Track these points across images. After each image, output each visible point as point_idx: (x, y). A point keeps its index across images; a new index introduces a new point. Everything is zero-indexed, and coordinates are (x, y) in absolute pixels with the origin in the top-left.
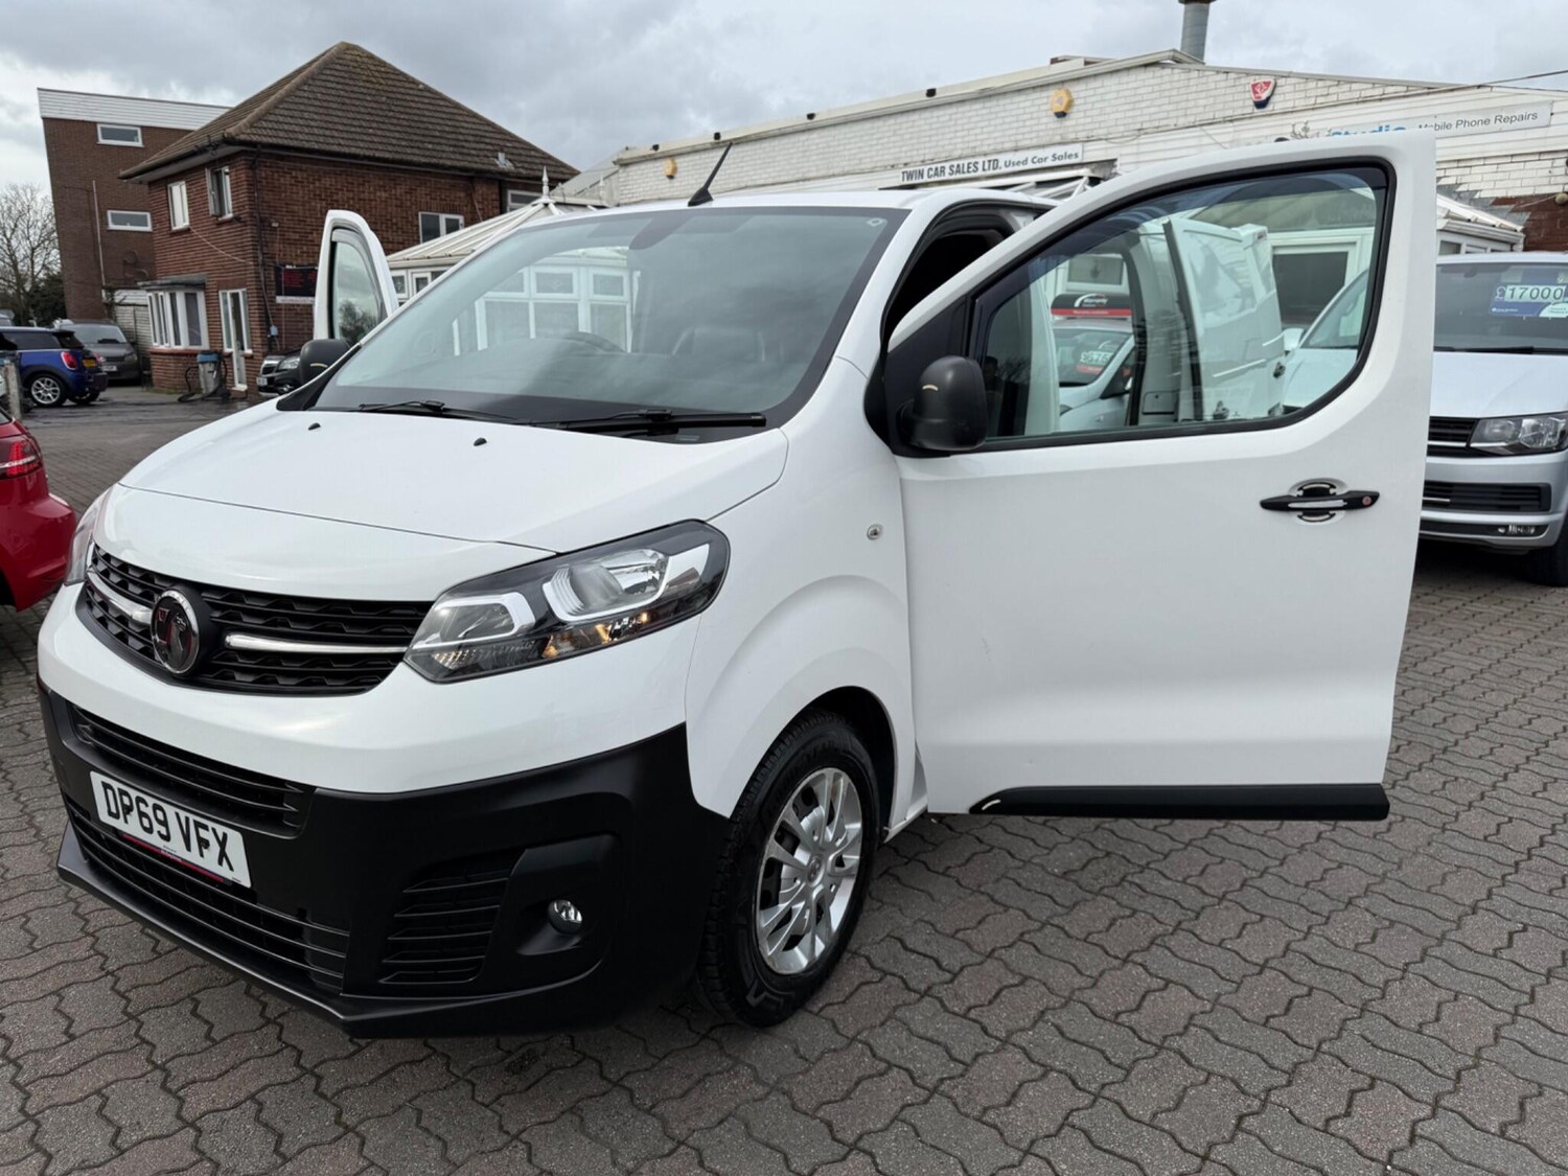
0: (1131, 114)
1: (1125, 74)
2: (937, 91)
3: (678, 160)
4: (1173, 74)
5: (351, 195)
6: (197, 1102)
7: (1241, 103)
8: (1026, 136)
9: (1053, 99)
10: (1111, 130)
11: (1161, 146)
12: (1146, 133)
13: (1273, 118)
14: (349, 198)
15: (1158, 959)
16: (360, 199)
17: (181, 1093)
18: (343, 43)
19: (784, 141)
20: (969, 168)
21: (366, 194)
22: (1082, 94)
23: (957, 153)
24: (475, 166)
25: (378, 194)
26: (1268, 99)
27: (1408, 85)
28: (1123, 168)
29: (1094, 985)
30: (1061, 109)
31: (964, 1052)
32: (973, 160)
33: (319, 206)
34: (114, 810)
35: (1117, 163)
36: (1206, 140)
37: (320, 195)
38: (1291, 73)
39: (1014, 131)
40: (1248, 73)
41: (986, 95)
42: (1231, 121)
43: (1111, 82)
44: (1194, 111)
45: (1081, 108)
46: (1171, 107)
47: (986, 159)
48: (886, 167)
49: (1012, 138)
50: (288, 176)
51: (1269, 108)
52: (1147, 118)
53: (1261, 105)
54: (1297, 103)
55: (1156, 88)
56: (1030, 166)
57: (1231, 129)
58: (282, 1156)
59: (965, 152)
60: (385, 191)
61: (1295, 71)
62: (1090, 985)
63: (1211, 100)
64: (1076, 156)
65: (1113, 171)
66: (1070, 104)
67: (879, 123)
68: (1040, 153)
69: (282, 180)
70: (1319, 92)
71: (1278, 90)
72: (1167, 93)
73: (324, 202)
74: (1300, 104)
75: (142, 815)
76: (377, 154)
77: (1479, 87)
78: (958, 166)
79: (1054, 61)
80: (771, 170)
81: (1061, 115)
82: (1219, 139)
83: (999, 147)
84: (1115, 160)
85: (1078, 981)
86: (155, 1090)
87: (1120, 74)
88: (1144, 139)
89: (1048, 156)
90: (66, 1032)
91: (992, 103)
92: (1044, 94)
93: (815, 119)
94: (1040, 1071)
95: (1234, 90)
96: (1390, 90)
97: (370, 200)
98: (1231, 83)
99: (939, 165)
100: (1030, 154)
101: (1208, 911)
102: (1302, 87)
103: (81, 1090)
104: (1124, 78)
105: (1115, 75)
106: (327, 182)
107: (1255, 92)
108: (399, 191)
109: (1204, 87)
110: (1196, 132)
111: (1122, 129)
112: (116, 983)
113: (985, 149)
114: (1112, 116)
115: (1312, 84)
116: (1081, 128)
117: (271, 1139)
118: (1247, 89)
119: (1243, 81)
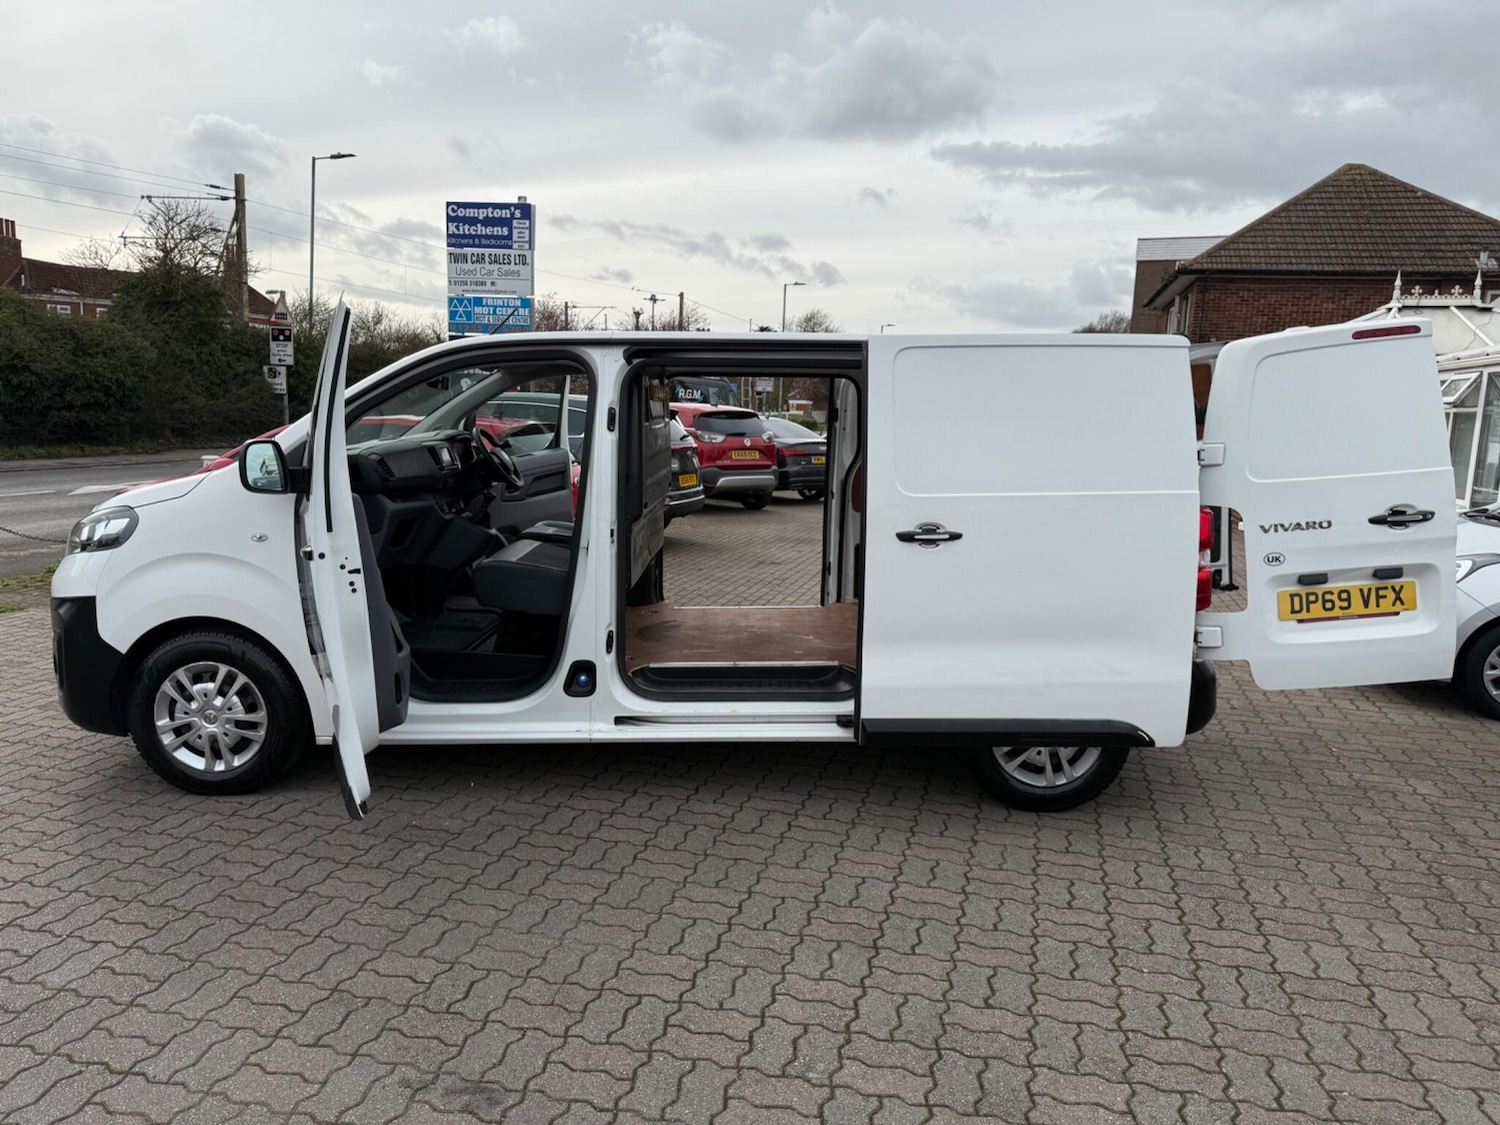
5: (1295, 309)
14: (1292, 312)
16: (1303, 312)
21: (1312, 307)
24: (1443, 269)
25: (1325, 305)
33: (1260, 321)
37: (1263, 311)
50: (1235, 296)
60: (1333, 302)
69: (1228, 300)
73: (1265, 318)
76: (1326, 268)
97: (1315, 312)
106: (1272, 298)
108: (1348, 301)
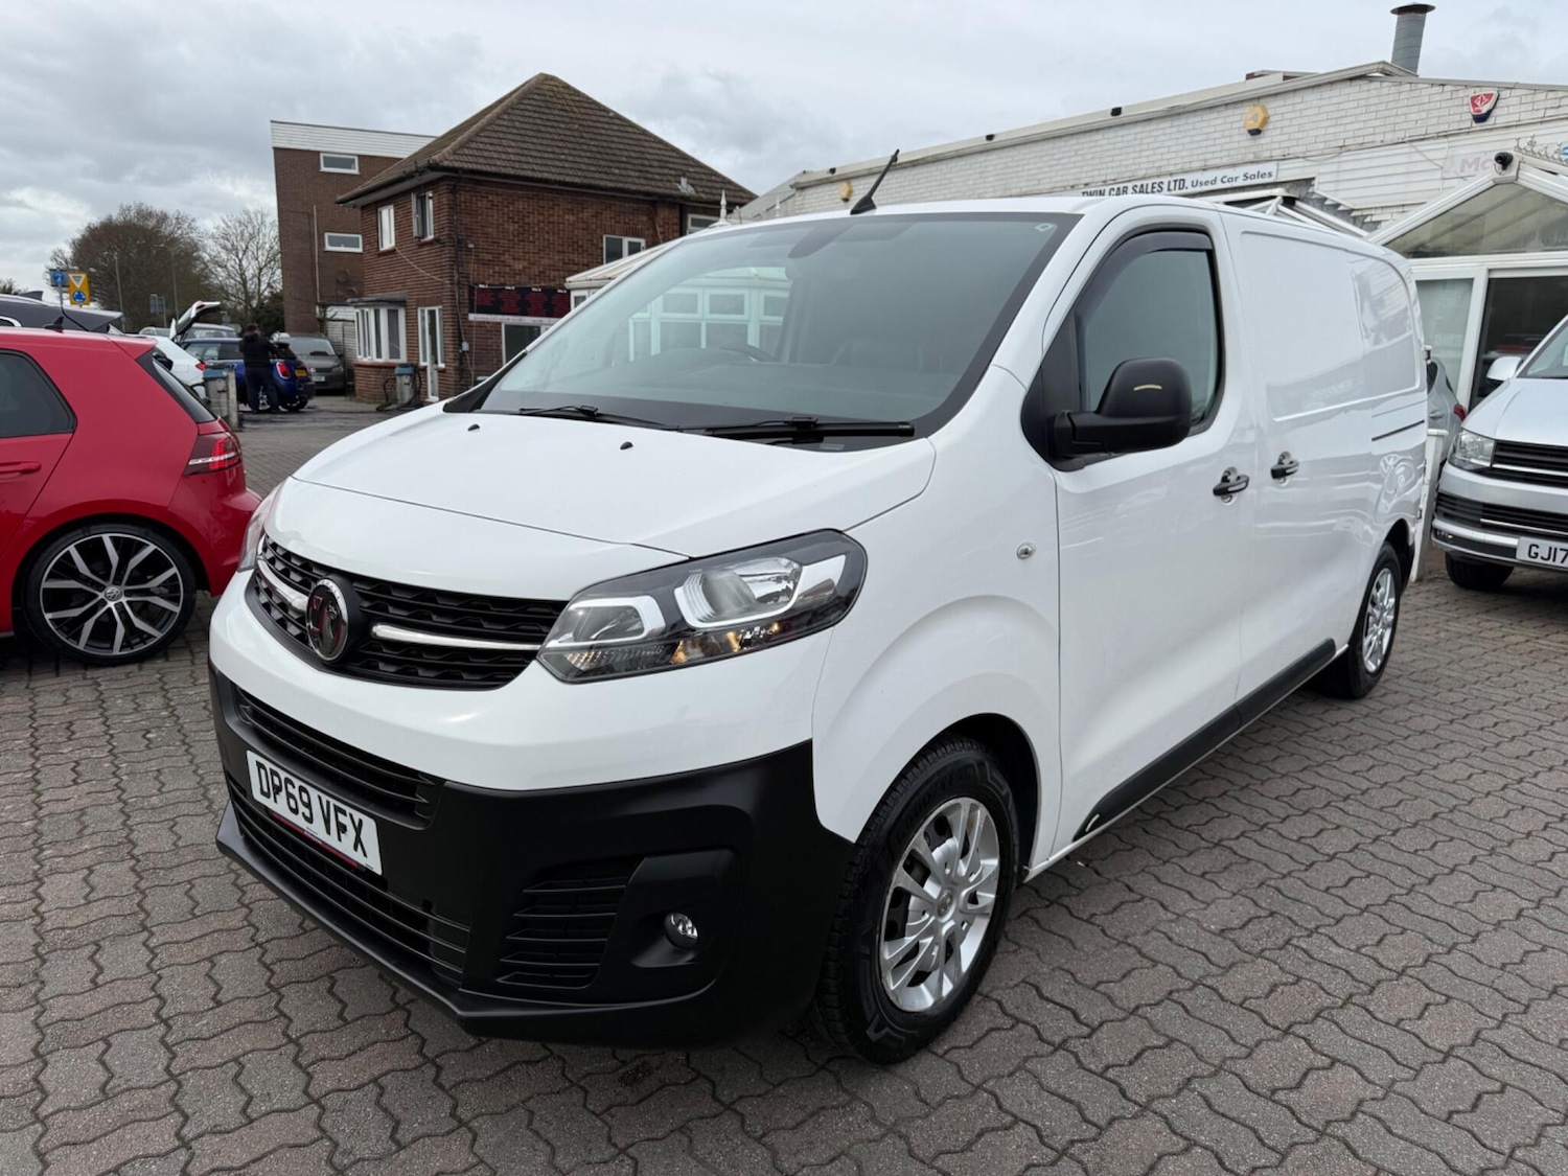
0: (1332, 130)
1: (1328, 88)
2: (1123, 111)
3: (855, 183)
4: (1381, 88)
5: (541, 218)
6: (324, 1080)
7: (1457, 118)
8: (1216, 155)
9: (1249, 116)
10: (1309, 148)
11: (1366, 164)
12: (1349, 151)
13: (1494, 132)
14: (539, 222)
15: (1323, 1033)
16: (549, 222)
17: (310, 1070)
18: (542, 74)
19: (962, 162)
20: (1153, 188)
21: (556, 218)
22: (1279, 111)
23: (1141, 173)
24: (658, 190)
25: (567, 217)
26: (1489, 113)
28: (1320, 187)
29: (1249, 1055)
30: (1256, 126)
31: (1099, 1114)
32: (1158, 180)
33: (511, 228)
34: (265, 790)
35: (1316, 182)
36: (1417, 157)
37: (513, 218)
38: (1516, 84)
39: (1204, 150)
40: (1467, 85)
41: (1174, 113)
42: (1446, 136)
43: (1312, 97)
44: (1404, 126)
45: (1278, 125)
46: (1378, 123)
47: (1172, 179)
48: (1065, 187)
49: (1201, 157)
50: (485, 200)
51: (1490, 121)
52: (1350, 134)
53: (1481, 118)
54: (1523, 116)
55: (1362, 103)
56: (1219, 185)
57: (1446, 145)
58: (397, 1143)
59: (1150, 172)
60: (573, 215)
61: (1521, 82)
62: (1244, 1054)
63: (1424, 115)
64: (1270, 175)
65: (1310, 190)
66: (1265, 121)
67: (1060, 144)
68: (1230, 173)
69: (479, 204)
70: (1549, 104)
71: (1500, 103)
72: (1373, 108)
73: (516, 225)
74: (1526, 117)
75: (290, 796)
76: (568, 179)
78: (1142, 186)
79: (1250, 76)
80: (946, 191)
81: (1255, 132)
82: (1430, 155)
83: (1187, 167)
84: (1313, 179)
85: (1231, 1050)
86: (287, 1063)
87: (1323, 89)
88: (1345, 157)
89: (1238, 176)
90: (213, 998)
91: (1182, 121)
92: (1238, 111)
93: (995, 140)
94: (1182, 1144)
95: (1450, 103)
97: (558, 223)
98: (1448, 96)
99: (1121, 186)
100: (1219, 174)
101: (1384, 986)
102: (1529, 99)
103: (221, 1056)
104: (1327, 93)
105: (1316, 90)
106: (520, 205)
107: (1474, 105)
108: (585, 214)
109: (1415, 101)
110: (1406, 148)
111: (1322, 146)
112: (263, 955)
113: (1171, 169)
114: (1311, 133)
115: (1542, 96)
116: (1276, 146)
117: (389, 1124)
118: (1465, 102)
119: (1461, 94)
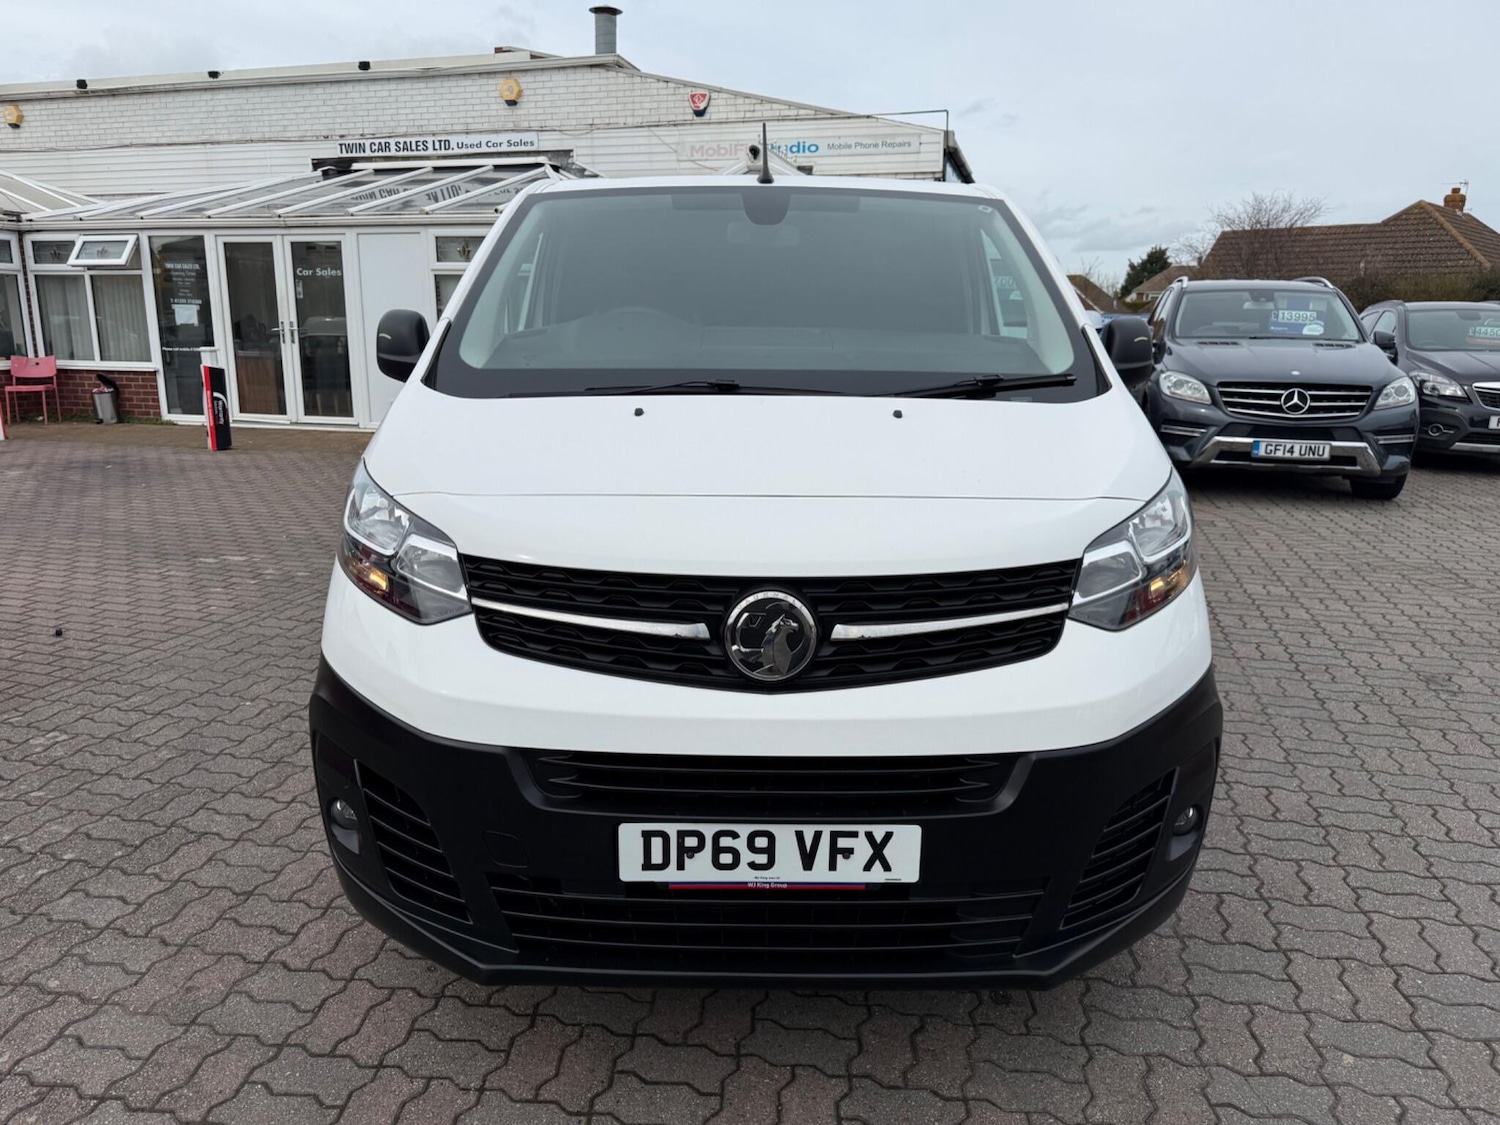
0: (581, 109)
1: (572, 71)
2: (371, 65)
3: (25, 108)
4: (617, 77)
7: (681, 110)
8: (476, 120)
9: (502, 87)
10: (564, 123)
11: (613, 142)
12: (598, 129)
13: (711, 126)
19: (180, 98)
20: (417, 146)
22: (531, 86)
23: (402, 130)
26: (705, 109)
27: (817, 110)
28: (579, 158)
30: (512, 97)
32: (422, 139)
35: (574, 154)
36: (655, 140)
38: (721, 88)
39: (464, 114)
40: (686, 84)
41: (429, 75)
42: (675, 125)
43: (559, 78)
44: (641, 112)
45: (531, 98)
46: (619, 107)
47: (437, 139)
48: (317, 137)
49: (462, 121)
51: (707, 117)
52: (598, 115)
53: (700, 113)
54: (730, 116)
55: (603, 88)
56: (484, 149)
57: (676, 133)
59: (410, 130)
61: (724, 87)
63: (655, 105)
64: (532, 144)
65: (570, 161)
66: (520, 93)
67: (305, 91)
68: (494, 138)
70: (748, 108)
71: (712, 102)
72: (613, 94)
74: (733, 116)
77: (868, 117)
78: (405, 143)
79: (498, 50)
80: (166, 129)
81: (512, 103)
82: (667, 140)
83: (449, 128)
84: (572, 151)
87: (568, 71)
88: (596, 134)
89: (503, 142)
91: (438, 83)
92: (491, 81)
93: (220, 78)
95: (674, 98)
96: (802, 112)
98: (672, 91)
99: (383, 141)
100: (484, 138)
102: (732, 102)
104: (571, 75)
105: (561, 72)
107: (694, 102)
109: (646, 92)
110: (645, 132)
111: (574, 122)
113: (433, 128)
114: (564, 109)
115: (740, 101)
116: (533, 118)
118: (686, 98)
119: (682, 91)
